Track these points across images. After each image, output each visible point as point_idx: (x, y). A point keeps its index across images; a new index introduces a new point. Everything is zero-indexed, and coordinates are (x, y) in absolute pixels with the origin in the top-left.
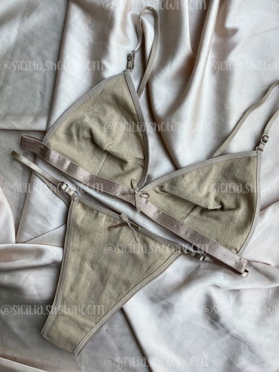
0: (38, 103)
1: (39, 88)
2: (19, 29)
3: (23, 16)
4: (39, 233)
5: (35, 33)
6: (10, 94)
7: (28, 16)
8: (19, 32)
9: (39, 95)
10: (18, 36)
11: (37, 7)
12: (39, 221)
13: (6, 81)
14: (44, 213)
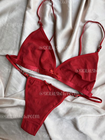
0: (15, 45)
1: (15, 40)
2: (8, 17)
3: (9, 12)
4: (13, 93)
5: (14, 19)
6: (4, 41)
7: (12, 13)
8: (8, 18)
9: (15, 42)
10: (7, 20)
11: (15, 9)
12: (13, 89)
13: (3, 37)
14: (15, 86)
